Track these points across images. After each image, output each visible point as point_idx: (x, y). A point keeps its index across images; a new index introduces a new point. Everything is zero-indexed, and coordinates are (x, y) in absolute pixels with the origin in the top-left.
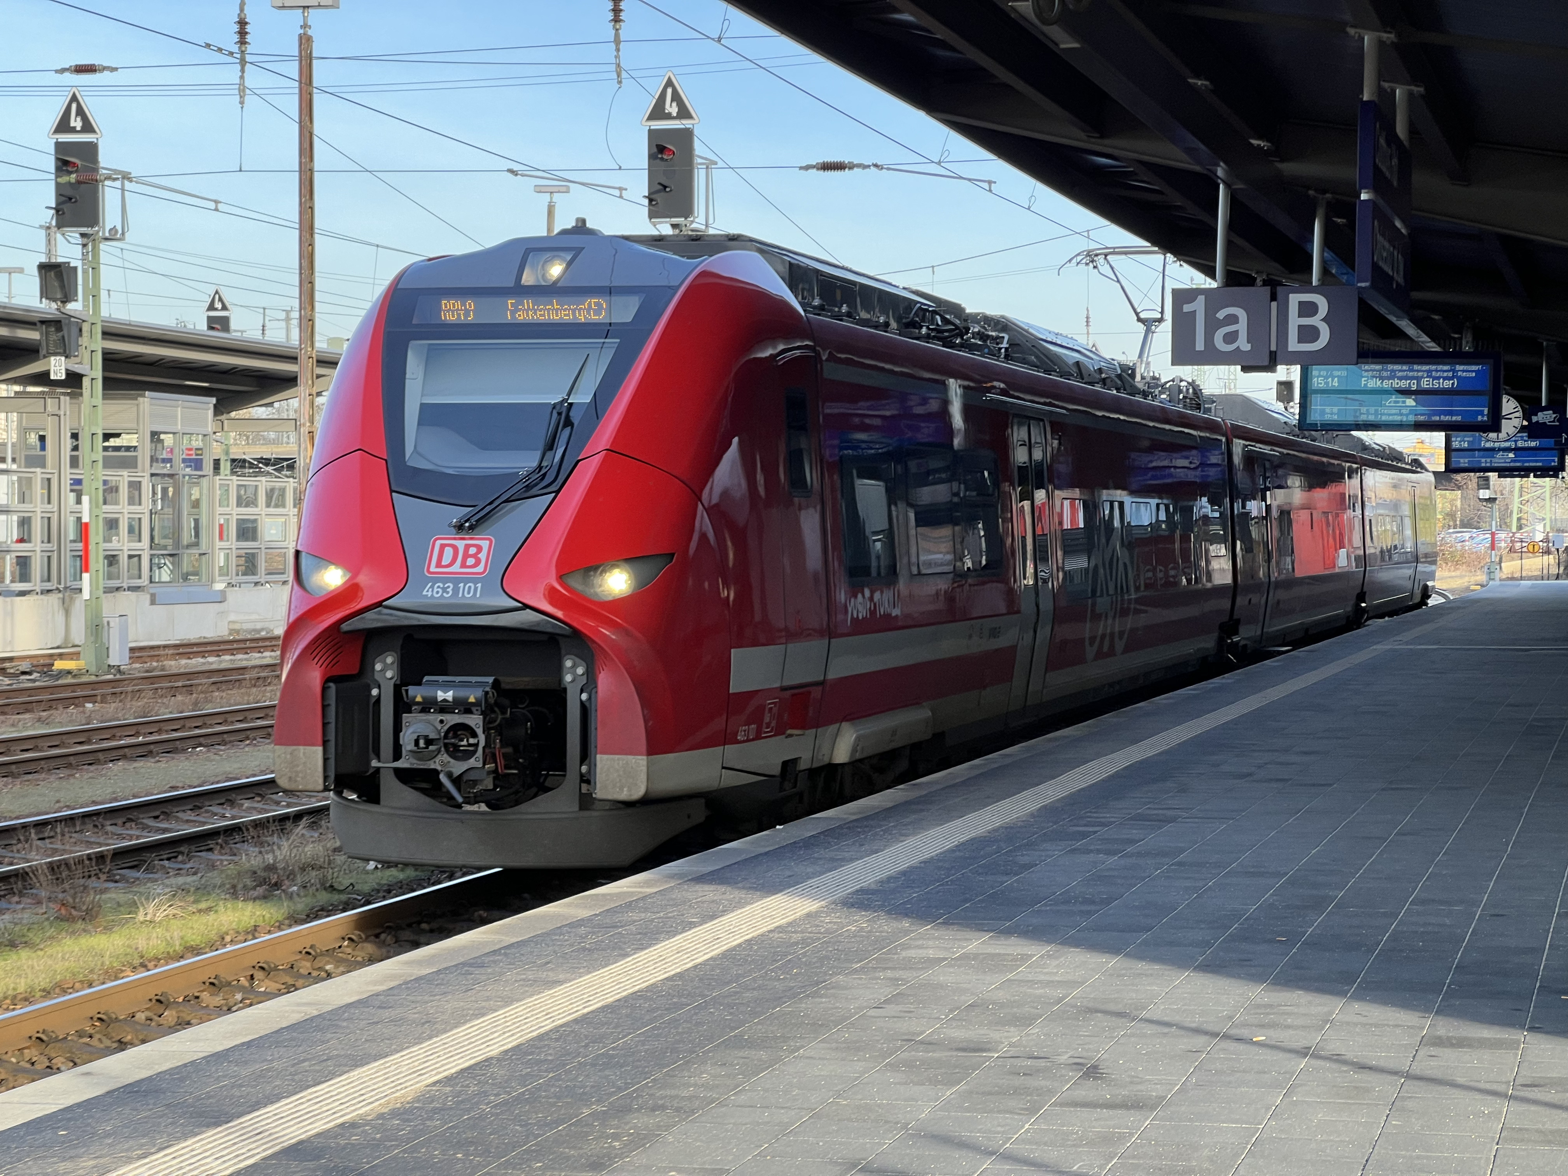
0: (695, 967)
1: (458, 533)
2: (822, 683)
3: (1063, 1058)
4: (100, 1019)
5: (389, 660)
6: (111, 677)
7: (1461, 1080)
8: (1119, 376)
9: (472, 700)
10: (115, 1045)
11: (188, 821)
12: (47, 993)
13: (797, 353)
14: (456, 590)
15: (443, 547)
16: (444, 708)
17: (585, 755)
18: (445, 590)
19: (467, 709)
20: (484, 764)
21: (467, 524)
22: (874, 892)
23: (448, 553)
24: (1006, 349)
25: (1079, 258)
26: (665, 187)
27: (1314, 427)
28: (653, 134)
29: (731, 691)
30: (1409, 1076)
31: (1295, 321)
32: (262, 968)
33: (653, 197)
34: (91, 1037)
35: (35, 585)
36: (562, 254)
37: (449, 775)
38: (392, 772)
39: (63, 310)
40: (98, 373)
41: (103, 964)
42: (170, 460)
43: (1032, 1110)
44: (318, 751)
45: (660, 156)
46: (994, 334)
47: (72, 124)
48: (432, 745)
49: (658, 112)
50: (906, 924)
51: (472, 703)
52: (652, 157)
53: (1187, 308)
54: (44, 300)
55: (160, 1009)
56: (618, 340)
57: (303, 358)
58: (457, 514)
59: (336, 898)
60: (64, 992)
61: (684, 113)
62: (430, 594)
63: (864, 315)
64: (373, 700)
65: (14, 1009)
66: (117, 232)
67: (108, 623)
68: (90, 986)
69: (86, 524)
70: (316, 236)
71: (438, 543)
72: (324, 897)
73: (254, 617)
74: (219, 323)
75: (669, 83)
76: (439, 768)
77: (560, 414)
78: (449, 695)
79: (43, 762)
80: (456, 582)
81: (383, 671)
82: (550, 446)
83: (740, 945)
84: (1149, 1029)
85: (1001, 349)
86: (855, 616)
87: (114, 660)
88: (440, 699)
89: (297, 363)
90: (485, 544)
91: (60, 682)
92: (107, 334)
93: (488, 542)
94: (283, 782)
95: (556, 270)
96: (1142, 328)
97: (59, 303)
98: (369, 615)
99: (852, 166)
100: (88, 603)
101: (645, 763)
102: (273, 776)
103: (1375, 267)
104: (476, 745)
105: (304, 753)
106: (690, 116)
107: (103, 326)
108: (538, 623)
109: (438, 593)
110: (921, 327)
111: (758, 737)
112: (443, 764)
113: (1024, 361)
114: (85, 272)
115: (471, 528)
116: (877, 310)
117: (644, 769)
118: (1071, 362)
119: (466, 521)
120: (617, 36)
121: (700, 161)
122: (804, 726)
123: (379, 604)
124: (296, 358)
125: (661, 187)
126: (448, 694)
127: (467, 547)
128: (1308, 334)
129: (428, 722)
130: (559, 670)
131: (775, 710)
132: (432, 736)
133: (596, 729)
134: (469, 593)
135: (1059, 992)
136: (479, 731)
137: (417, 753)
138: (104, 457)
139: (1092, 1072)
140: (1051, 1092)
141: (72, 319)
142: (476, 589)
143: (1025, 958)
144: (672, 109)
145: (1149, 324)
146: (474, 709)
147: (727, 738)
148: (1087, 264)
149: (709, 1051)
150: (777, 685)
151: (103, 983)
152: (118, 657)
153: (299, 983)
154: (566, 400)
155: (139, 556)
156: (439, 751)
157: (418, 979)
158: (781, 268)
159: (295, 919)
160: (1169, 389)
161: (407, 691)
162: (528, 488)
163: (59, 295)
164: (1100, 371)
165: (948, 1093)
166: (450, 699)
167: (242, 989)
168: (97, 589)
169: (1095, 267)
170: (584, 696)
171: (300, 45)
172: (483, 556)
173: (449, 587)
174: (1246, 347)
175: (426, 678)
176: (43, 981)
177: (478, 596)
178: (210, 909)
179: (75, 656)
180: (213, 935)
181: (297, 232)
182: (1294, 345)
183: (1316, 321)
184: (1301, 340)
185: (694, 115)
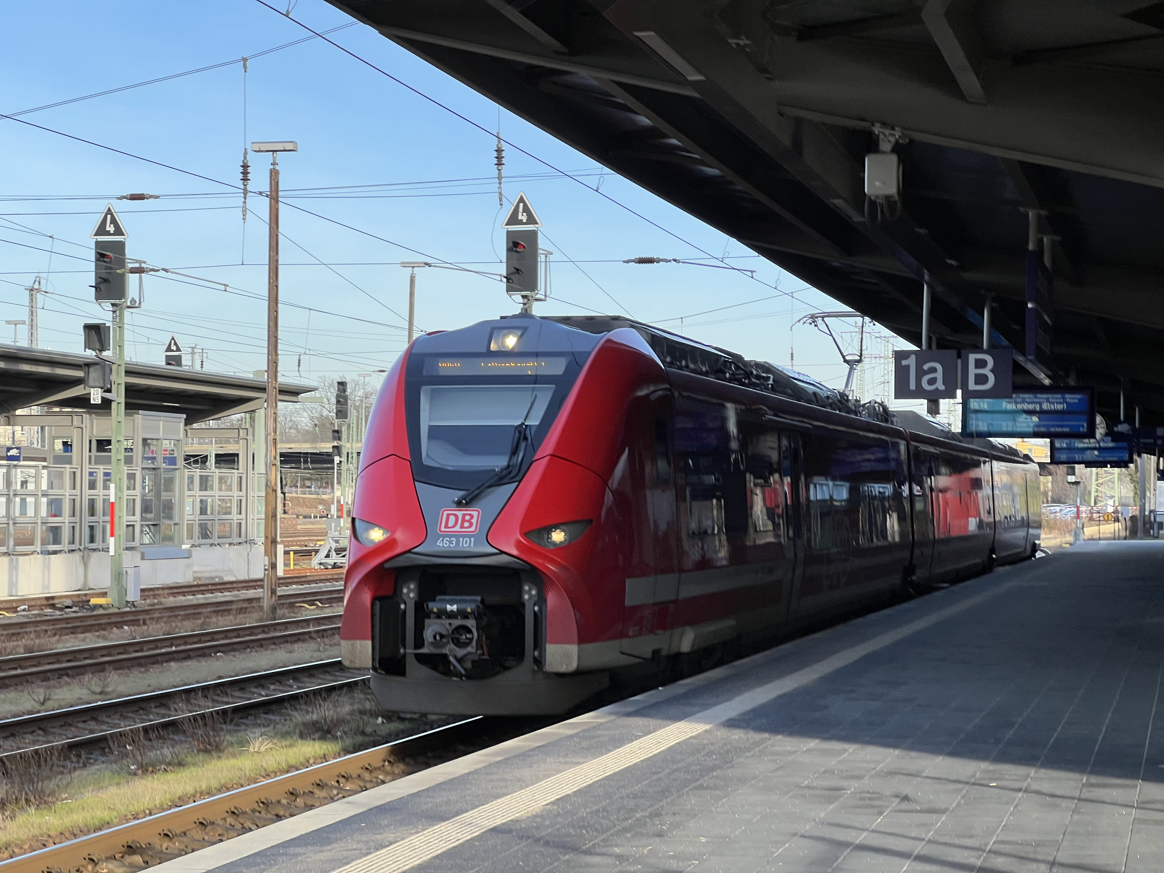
0: (655, 755)
1: (458, 507)
2: (675, 602)
3: (887, 793)
4: (263, 803)
5: (412, 586)
6: (128, 609)
7: (1108, 800)
8: (840, 401)
9: (469, 610)
10: (275, 817)
11: (240, 697)
12: (219, 791)
13: (660, 393)
14: (458, 542)
15: (448, 516)
16: (451, 615)
17: (538, 644)
18: (451, 542)
19: (465, 615)
20: (477, 650)
21: (464, 501)
22: (739, 720)
23: (452, 519)
24: (772, 384)
25: (805, 319)
26: (518, 270)
27: (971, 435)
28: (510, 234)
29: (625, 605)
30: (1079, 799)
31: (972, 371)
32: (343, 777)
33: (509, 277)
34: (260, 812)
35: (64, 547)
36: (514, 331)
37: (455, 657)
38: (413, 655)
39: (100, 356)
40: (122, 399)
41: (245, 774)
42: (153, 459)
43: (880, 813)
44: (369, 643)
45: (514, 249)
46: (764, 375)
47: (108, 229)
48: (444, 638)
49: (513, 220)
50: (766, 735)
51: (469, 613)
52: (509, 250)
53: (904, 363)
54: (87, 349)
55: (293, 798)
56: (554, 386)
57: (270, 389)
58: (457, 495)
59: (367, 739)
60: (228, 789)
61: (532, 220)
62: (441, 545)
63: (692, 366)
64: (401, 612)
65: (204, 799)
66: (136, 302)
67: (126, 572)
68: (242, 786)
69: (113, 504)
70: (279, 305)
71: (446, 513)
72: (360, 739)
73: (211, 568)
74: (174, 360)
75: (521, 200)
76: (448, 653)
77: (520, 432)
78: (455, 607)
79: (124, 662)
80: (457, 537)
81: (408, 593)
82: (515, 452)
83: (674, 745)
84: (930, 781)
85: (768, 384)
87: (130, 598)
88: (448, 610)
89: (265, 393)
90: (475, 514)
91: (95, 613)
92: (128, 373)
93: (477, 512)
94: (346, 663)
95: (511, 341)
96: (847, 367)
97: (97, 352)
98: (402, 558)
99: (658, 261)
100: (113, 558)
101: (576, 649)
102: (340, 659)
103: (1038, 347)
104: (471, 640)
105: (360, 645)
106: (535, 222)
107: (125, 367)
108: (510, 563)
109: (446, 544)
110: (725, 373)
111: (640, 634)
112: (451, 650)
113: (784, 393)
114: (114, 329)
115: (467, 503)
116: (699, 363)
117: (576, 653)
118: (810, 392)
119: (463, 499)
120: (500, 174)
121: (542, 252)
122: (664, 628)
123: (409, 551)
124: (265, 389)
125: (515, 270)
126: (453, 607)
127: (464, 516)
128: (981, 379)
129: (442, 624)
130: (520, 592)
131: (649, 617)
132: (444, 633)
133: (546, 628)
134: (466, 544)
135: (872, 766)
136: (474, 630)
137: (435, 644)
138: (125, 456)
139: (906, 798)
140: (887, 807)
141: (107, 363)
142: (470, 542)
143: (845, 751)
144: (523, 217)
145: (851, 364)
146: (470, 616)
147: (622, 635)
148: (811, 324)
149: (687, 792)
150: (651, 601)
151: (249, 785)
152: (133, 595)
153: (368, 785)
154: (523, 424)
155: (133, 526)
156: (448, 642)
157: (498, 762)
158: (647, 338)
159: (347, 752)
160: (868, 408)
161: (427, 606)
162: (502, 478)
163: (98, 346)
164: (828, 397)
165: (831, 807)
166: (455, 610)
167: (335, 788)
168: (120, 547)
169: (815, 326)
170: (536, 608)
171: (271, 177)
172: (474, 521)
173: (453, 540)
174: (942, 387)
175: (438, 598)
176: (214, 784)
177: (472, 545)
178: (291, 746)
179: (104, 595)
180: (302, 759)
181: (267, 302)
182: (972, 386)
183: (986, 371)
184: (976, 383)
185: (538, 221)
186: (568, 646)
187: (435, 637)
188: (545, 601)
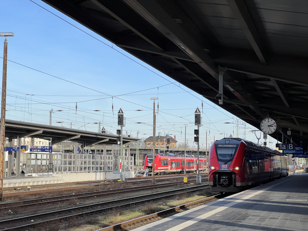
16: (224, 178)
17: (235, 182)
20: (228, 183)
28: (195, 114)
36: (228, 141)
37: (225, 184)
39: (119, 136)
40: (122, 143)
47: (120, 112)
52: (195, 117)
53: (280, 145)
54: (117, 134)
56: (235, 149)
58: (224, 163)
62: (222, 169)
64: (216, 178)
66: (124, 125)
67: (123, 175)
69: (121, 163)
74: (104, 132)
75: (198, 108)
77: (231, 155)
80: (224, 168)
81: (217, 176)
91: (119, 183)
93: (227, 165)
94: (209, 185)
107: (123, 138)
108: (231, 172)
114: (121, 131)
123: (218, 170)
125: (197, 121)
127: (225, 166)
130: (232, 176)
133: (236, 180)
144: (198, 111)
145: (258, 139)
146: (227, 179)
150: (247, 178)
152: (124, 180)
162: (230, 161)
170: (234, 178)
174: (285, 149)
175: (222, 176)
177: (226, 169)
179: (119, 179)
182: (290, 149)
183: (291, 147)
184: (290, 148)
185: (201, 112)
186: (239, 183)
187: (222, 181)
188: (236, 177)
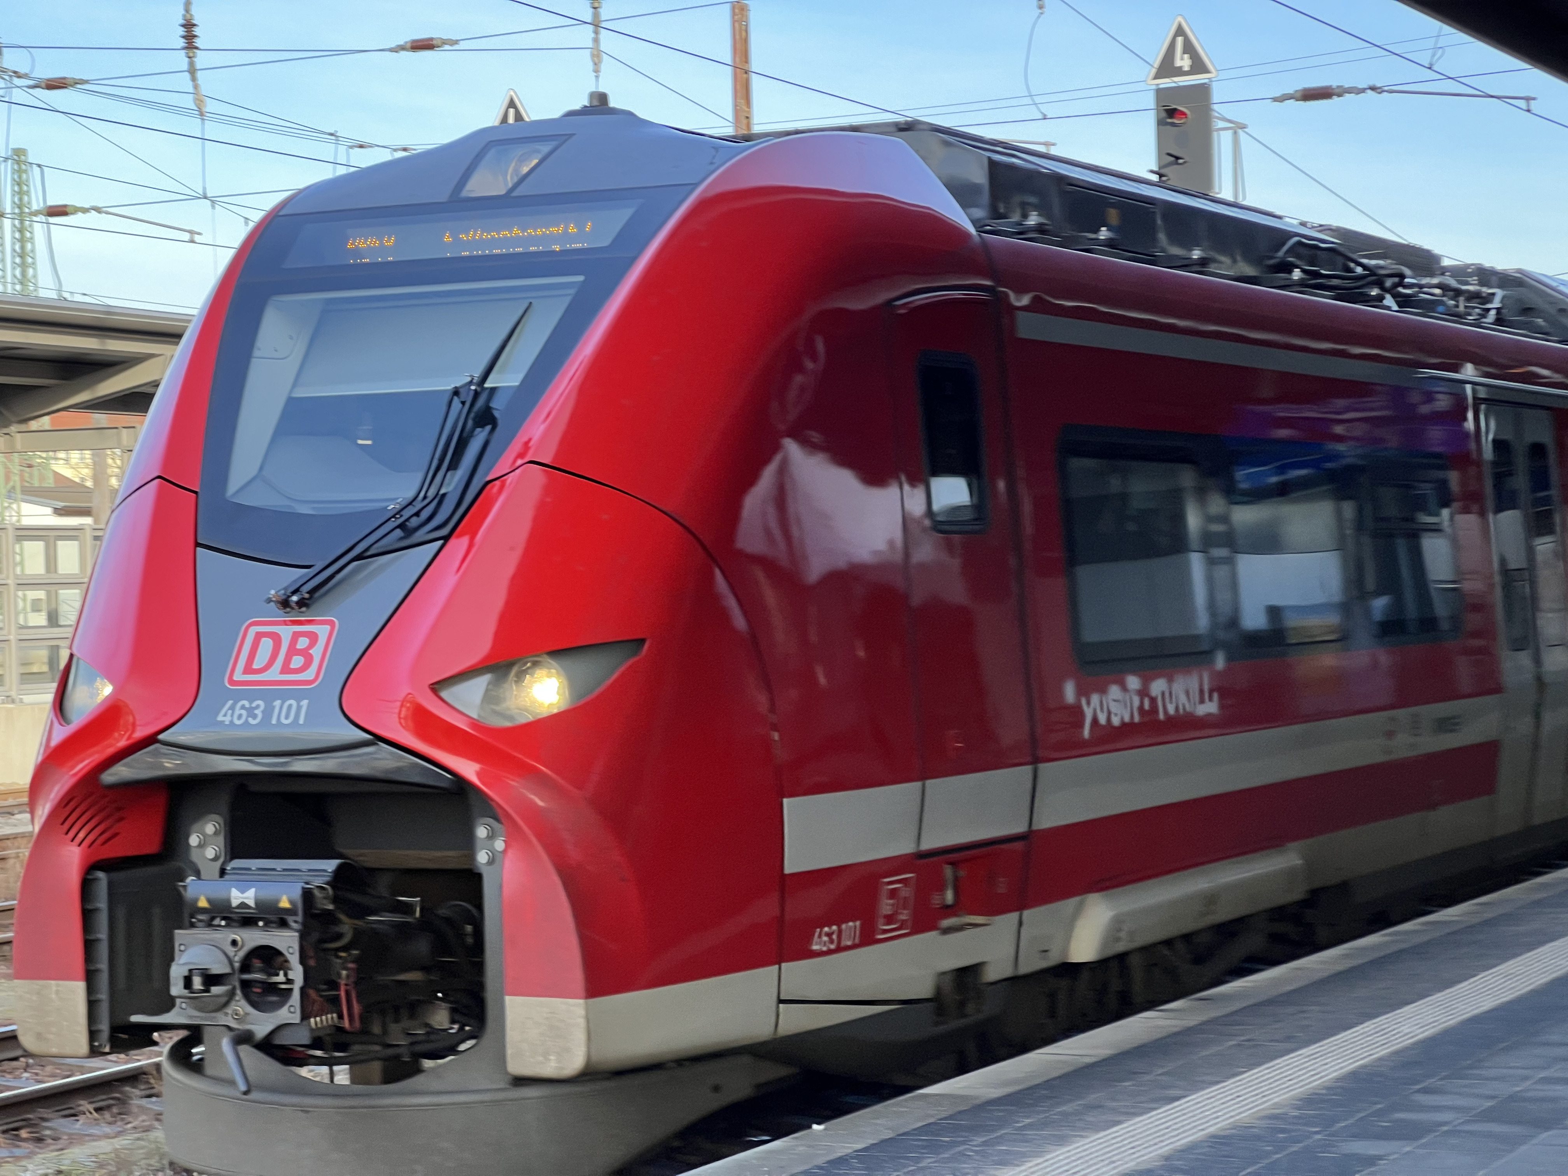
1: (284, 613)
2: (1024, 838)
5: (210, 829)
9: (285, 904)
14: (268, 712)
16: (240, 918)
18: (251, 712)
19: (277, 920)
20: (305, 1017)
21: (295, 598)
23: (266, 647)
24: (1500, 311)
26: (1177, 158)
28: (1160, 93)
29: (788, 870)
33: (1163, 171)
45: (1169, 120)
48: (215, 985)
49: (1167, 68)
51: (285, 909)
52: (1160, 123)
56: (581, 278)
61: (1199, 66)
62: (227, 720)
71: (252, 631)
75: (1180, 31)
76: (234, 1024)
77: (461, 404)
78: (249, 896)
80: (270, 699)
81: (201, 846)
85: (1488, 310)
86: (1102, 719)
88: (235, 903)
93: (328, 628)
94: (27, 1041)
98: (140, 758)
99: (1341, 92)
101: (581, 1012)
102: (11, 1026)
104: (288, 987)
106: (1206, 71)
108: (401, 768)
109: (240, 717)
110: (1293, 270)
112: (239, 1018)
113: (1523, 326)
115: (301, 603)
117: (582, 1022)
119: (294, 592)
121: (1221, 124)
123: (153, 739)
125: (1173, 159)
126: (246, 895)
127: (296, 636)
129: (214, 943)
130: (469, 843)
131: (906, 892)
132: (219, 968)
133: (504, 950)
134: (287, 717)
136: (294, 959)
137: (191, 1000)
142: (299, 708)
144: (1183, 61)
146: (290, 919)
150: (909, 849)
154: (483, 383)
156: (231, 995)
166: (252, 903)
172: (316, 652)
173: (258, 707)
177: (301, 721)
185: (1210, 67)
186: (558, 1003)
187: (188, 982)
